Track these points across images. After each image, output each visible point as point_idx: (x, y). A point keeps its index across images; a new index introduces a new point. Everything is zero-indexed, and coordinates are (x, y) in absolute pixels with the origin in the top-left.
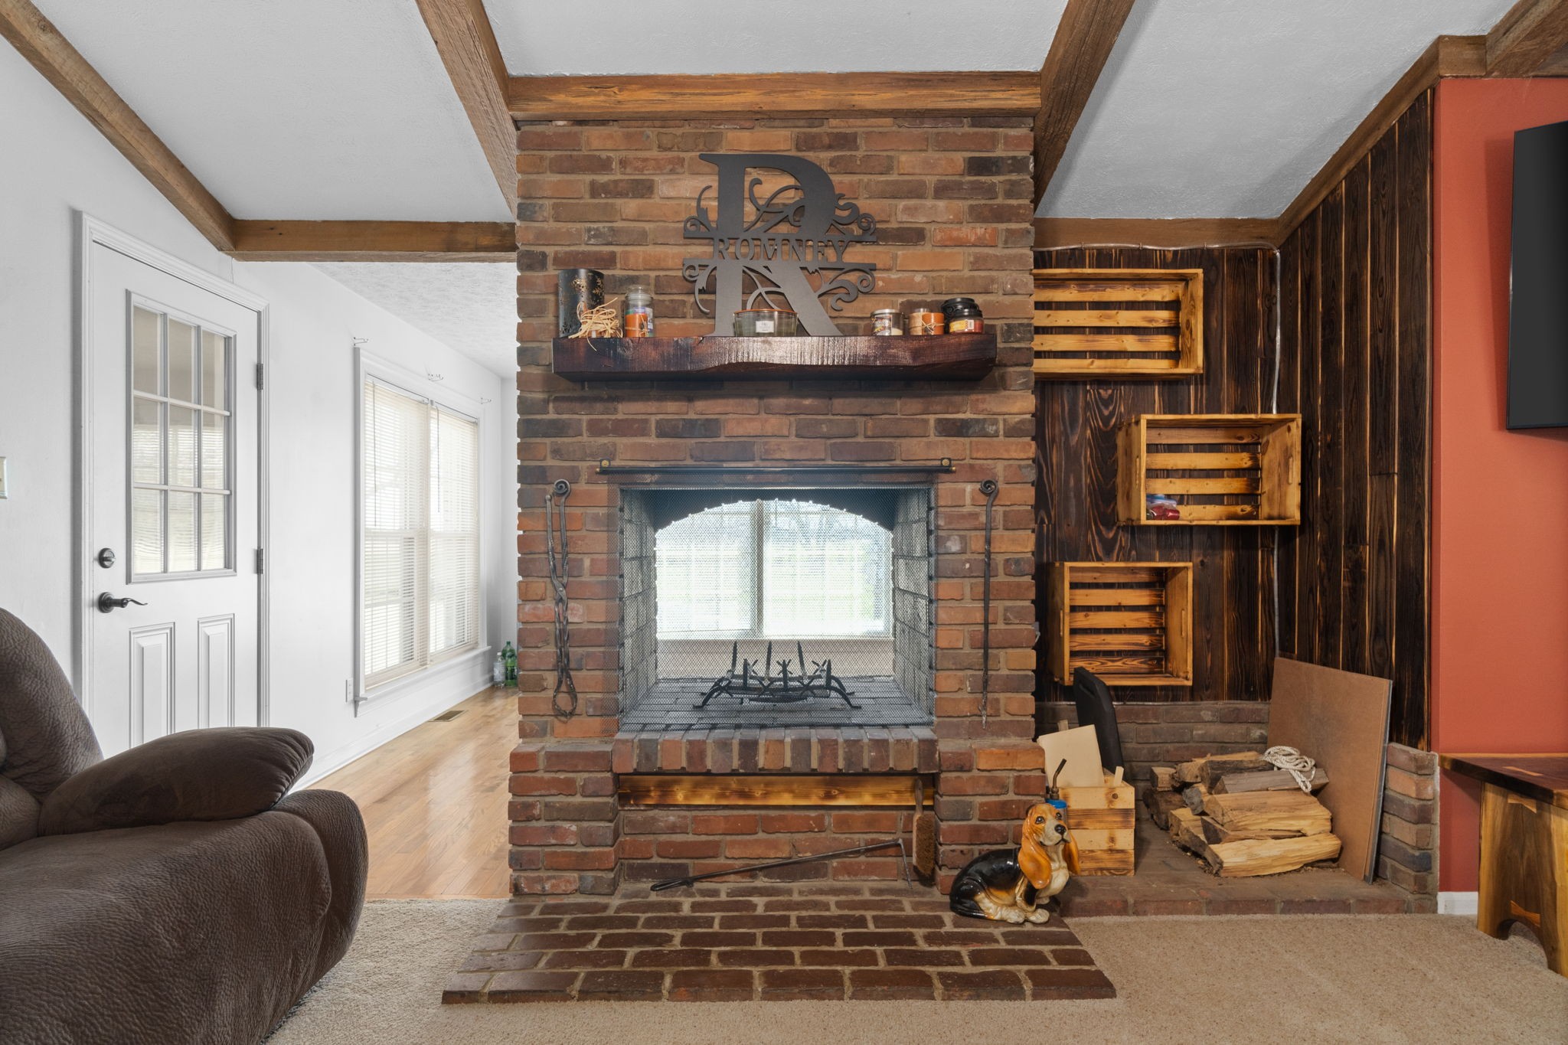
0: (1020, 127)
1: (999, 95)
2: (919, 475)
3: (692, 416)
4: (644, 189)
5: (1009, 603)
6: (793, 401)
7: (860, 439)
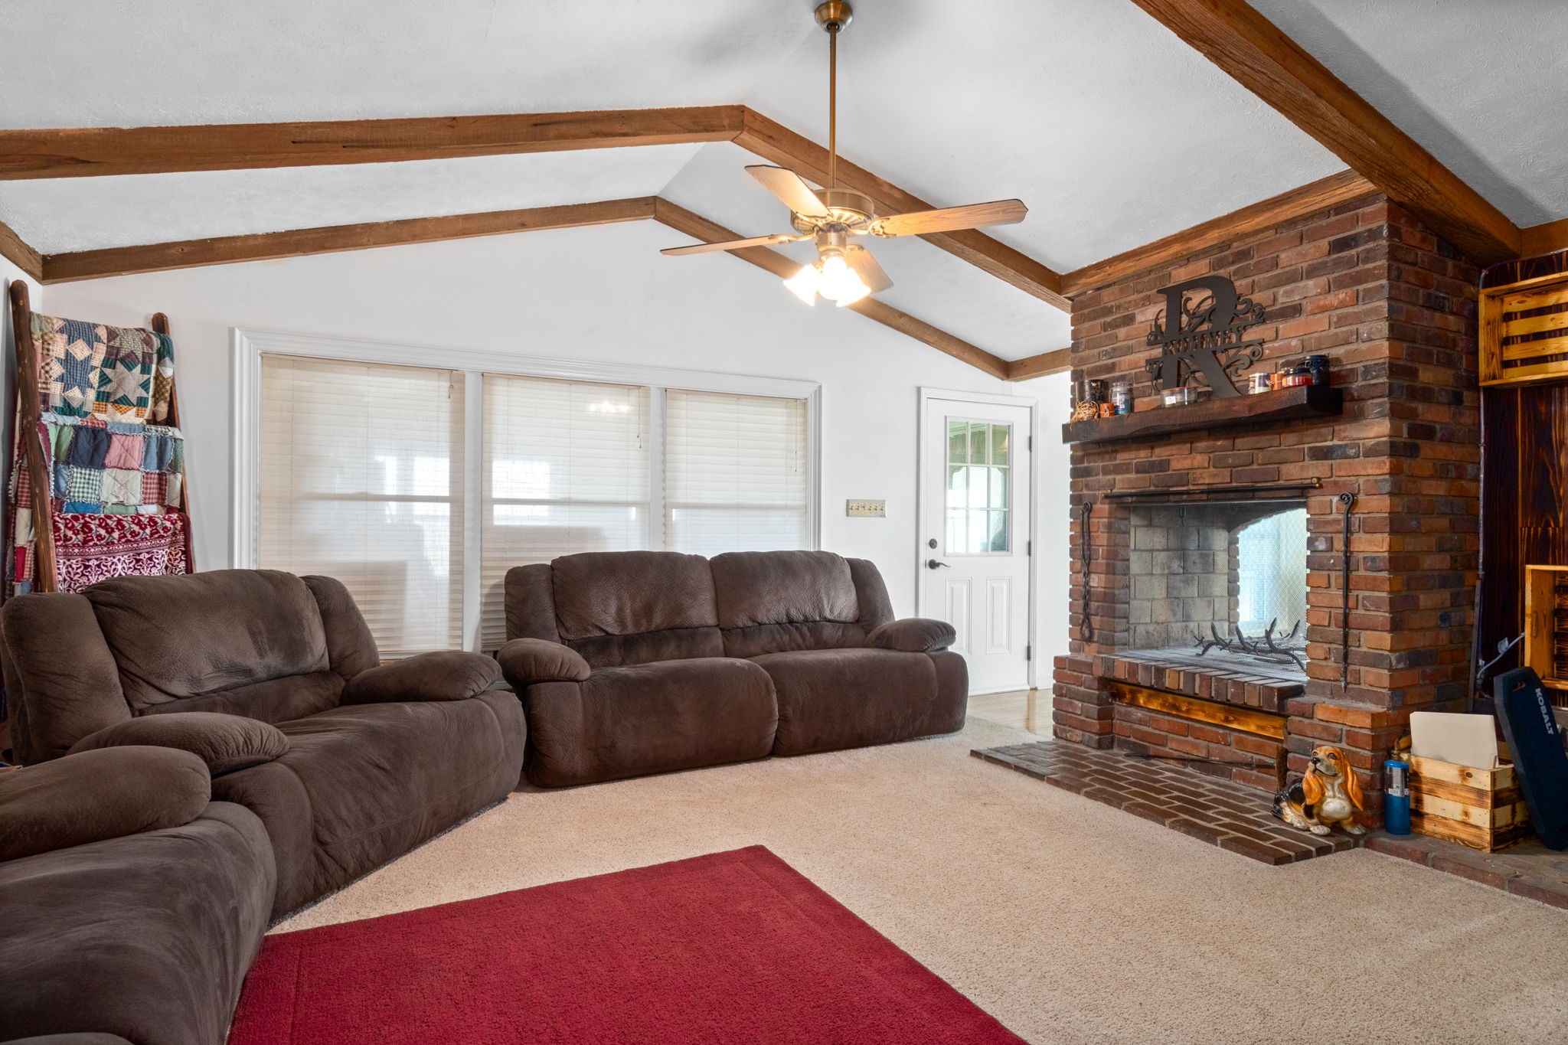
0: (1375, 203)
1: (1344, 190)
2: (1294, 491)
3: (1154, 458)
4: (1129, 320)
5: (1367, 593)
6: (1211, 443)
7: (1255, 467)
